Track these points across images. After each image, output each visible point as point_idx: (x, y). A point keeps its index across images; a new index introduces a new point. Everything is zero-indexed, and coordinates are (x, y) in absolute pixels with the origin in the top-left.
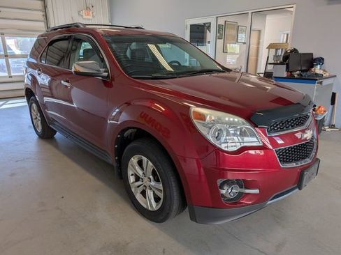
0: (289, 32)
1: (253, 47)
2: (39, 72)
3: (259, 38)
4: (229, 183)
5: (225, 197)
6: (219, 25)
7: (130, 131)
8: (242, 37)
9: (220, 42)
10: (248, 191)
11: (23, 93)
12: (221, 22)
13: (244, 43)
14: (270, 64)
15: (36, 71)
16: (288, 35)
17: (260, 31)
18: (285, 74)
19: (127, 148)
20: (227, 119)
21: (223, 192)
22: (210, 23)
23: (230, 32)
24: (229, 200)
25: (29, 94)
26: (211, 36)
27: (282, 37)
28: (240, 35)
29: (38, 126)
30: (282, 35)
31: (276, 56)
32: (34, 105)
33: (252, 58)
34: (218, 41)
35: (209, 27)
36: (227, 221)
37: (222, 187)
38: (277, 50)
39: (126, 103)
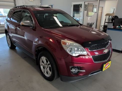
0: (115, 8)
1: (99, 14)
2: (10, 24)
3: (102, 10)
4: (74, 67)
5: (73, 73)
6: (86, 5)
7: (41, 47)
8: (95, 10)
9: (86, 12)
10: (81, 71)
11: (4, 31)
12: (86, 3)
13: (96, 12)
14: (106, 22)
15: (9, 23)
16: (114, 9)
17: (102, 7)
18: (112, 27)
19: (40, 54)
20: (74, 44)
21: (72, 71)
22: (82, 4)
23: (90, 8)
24: (74, 74)
25: (6, 32)
26: (82, 9)
27: (112, 10)
28: (94, 9)
29: (9, 44)
30: (112, 9)
31: (109, 19)
32: (8, 36)
33: (99, 19)
34: (85, 11)
35: (81, 6)
36: (74, 81)
37: (71, 69)
38: (109, 16)
39: (40, 37)
